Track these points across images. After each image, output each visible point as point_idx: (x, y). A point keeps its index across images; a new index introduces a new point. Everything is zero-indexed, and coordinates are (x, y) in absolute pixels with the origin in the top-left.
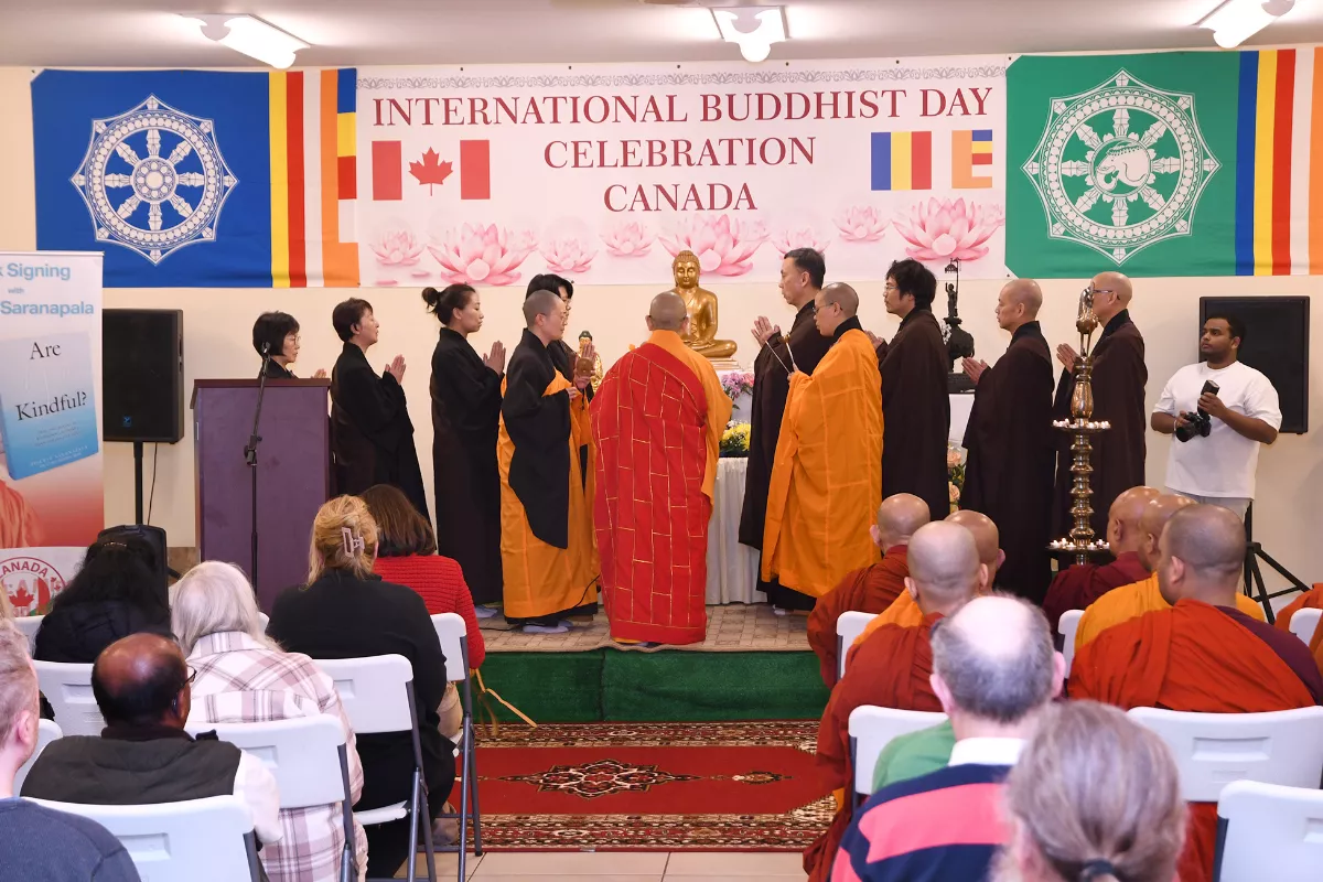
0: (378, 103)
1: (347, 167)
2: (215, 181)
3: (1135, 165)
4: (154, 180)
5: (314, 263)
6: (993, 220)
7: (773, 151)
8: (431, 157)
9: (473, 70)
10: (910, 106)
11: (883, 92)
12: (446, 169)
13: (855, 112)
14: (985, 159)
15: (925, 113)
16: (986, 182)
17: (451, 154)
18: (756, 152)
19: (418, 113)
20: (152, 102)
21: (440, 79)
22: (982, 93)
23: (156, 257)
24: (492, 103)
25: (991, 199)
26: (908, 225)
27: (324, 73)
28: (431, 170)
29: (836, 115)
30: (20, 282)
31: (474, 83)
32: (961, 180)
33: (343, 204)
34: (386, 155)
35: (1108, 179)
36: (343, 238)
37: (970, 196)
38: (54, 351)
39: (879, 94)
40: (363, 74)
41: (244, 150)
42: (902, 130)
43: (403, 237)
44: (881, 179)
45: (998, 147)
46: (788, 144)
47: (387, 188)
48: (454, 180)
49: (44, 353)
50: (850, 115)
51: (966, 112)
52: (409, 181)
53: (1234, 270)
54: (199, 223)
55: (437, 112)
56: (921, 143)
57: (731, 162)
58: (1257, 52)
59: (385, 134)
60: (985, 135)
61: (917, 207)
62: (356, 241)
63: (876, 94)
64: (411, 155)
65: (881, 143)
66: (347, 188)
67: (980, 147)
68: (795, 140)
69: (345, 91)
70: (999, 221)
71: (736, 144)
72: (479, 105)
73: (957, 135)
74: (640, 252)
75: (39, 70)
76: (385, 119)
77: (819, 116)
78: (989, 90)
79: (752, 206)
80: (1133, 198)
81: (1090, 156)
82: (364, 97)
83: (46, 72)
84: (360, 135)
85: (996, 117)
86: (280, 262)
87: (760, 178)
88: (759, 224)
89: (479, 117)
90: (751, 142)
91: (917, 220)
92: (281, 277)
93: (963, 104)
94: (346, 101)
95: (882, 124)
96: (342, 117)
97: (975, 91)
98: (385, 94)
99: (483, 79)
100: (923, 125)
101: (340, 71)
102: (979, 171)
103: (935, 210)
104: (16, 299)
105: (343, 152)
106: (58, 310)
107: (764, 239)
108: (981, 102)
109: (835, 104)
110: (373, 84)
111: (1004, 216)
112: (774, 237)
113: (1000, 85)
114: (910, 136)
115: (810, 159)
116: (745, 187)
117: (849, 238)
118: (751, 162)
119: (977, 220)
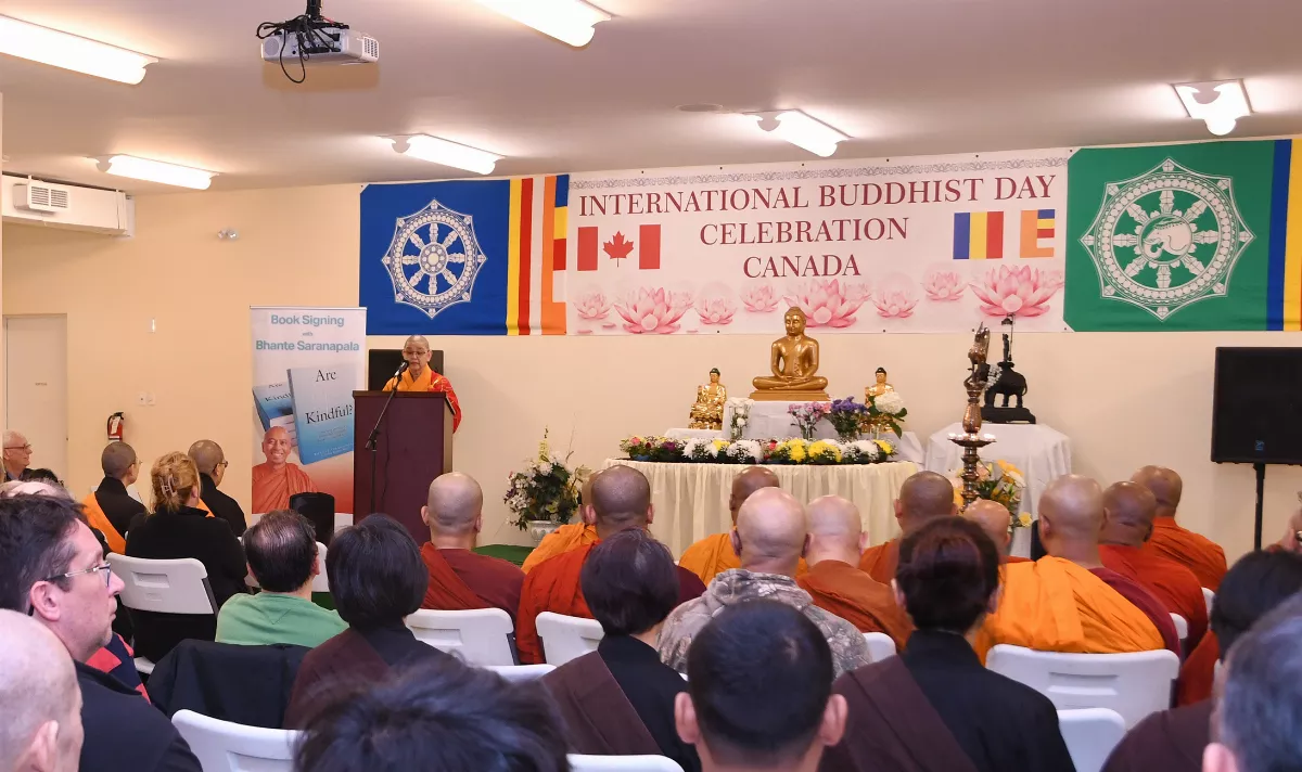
0: (583, 198)
1: (560, 246)
2: (473, 258)
3: (1176, 237)
4: (433, 259)
5: (535, 318)
6: (1053, 283)
7: (874, 229)
8: (619, 238)
9: (650, 173)
10: (987, 190)
11: (965, 181)
12: (629, 246)
13: (941, 197)
14: (1049, 233)
15: (999, 197)
16: (1049, 252)
17: (633, 236)
18: (862, 230)
19: (610, 206)
20: (434, 204)
21: (627, 180)
22: (1047, 180)
23: (432, 313)
24: (663, 197)
25: (1053, 265)
26: (981, 286)
27: (547, 180)
28: (619, 248)
29: (926, 200)
30: (310, 327)
31: (652, 182)
32: (1027, 250)
33: (557, 274)
34: (588, 236)
35: (1154, 249)
36: (556, 299)
37: (1035, 263)
38: (331, 376)
39: (962, 182)
40: (574, 178)
41: (492, 236)
42: (979, 211)
43: (597, 298)
44: (961, 251)
45: (1060, 224)
46: (887, 223)
47: (588, 262)
48: (634, 256)
49: (325, 377)
50: (937, 200)
51: (1033, 195)
52: (602, 255)
53: (1265, 326)
54: (460, 289)
55: (624, 204)
56: (995, 221)
57: (842, 238)
58: (1290, 141)
59: (587, 222)
60: (1048, 214)
61: (990, 272)
62: (564, 300)
63: (959, 182)
64: (605, 237)
65: (962, 222)
66: (560, 263)
67: (1044, 224)
68: (892, 220)
69: (561, 191)
70: (1060, 284)
71: (846, 224)
72: (654, 199)
73: (1024, 213)
74: (770, 309)
75: (366, 185)
76: (587, 211)
77: (912, 201)
78: (1053, 177)
79: (857, 273)
80: (1175, 264)
81: (1138, 230)
82: (574, 196)
83: (370, 186)
84: (569, 224)
85: (1059, 200)
86: (512, 318)
87: (865, 251)
88: (863, 287)
89: (654, 207)
90: (857, 222)
91: (990, 283)
92: (513, 328)
93: (1031, 189)
94: (561, 199)
95: (964, 206)
96: (557, 209)
97: (1041, 178)
98: (588, 192)
99: (658, 179)
100: (996, 207)
101: (558, 177)
102: (1043, 243)
103: (1005, 275)
104: (307, 340)
105: (557, 236)
106: (336, 347)
107: (865, 298)
108: (1046, 187)
109: (926, 191)
110: (580, 186)
111: (1063, 279)
112: (874, 297)
113: (1062, 173)
114: (986, 216)
115: (904, 234)
116: (852, 258)
117: (934, 297)
118: (857, 238)
119: (1040, 283)
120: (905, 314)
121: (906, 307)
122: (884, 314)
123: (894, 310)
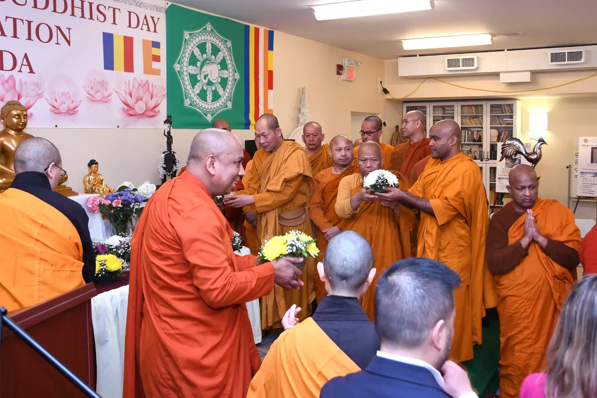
3: (213, 71)
6: (160, 94)
7: (44, 33)
10: (122, 18)
11: (109, 7)
13: (94, 17)
14: (157, 59)
15: (130, 26)
16: (157, 72)
18: (33, 32)
22: (156, 20)
25: (160, 82)
26: (123, 93)
29: (83, 16)
32: (148, 70)
35: (205, 77)
37: (152, 79)
39: (107, 8)
42: (120, 32)
44: (109, 64)
45: (162, 52)
46: (54, 30)
50: (91, 18)
51: (149, 30)
53: (244, 127)
56: (128, 42)
57: (15, 36)
58: (249, 26)
60: (156, 45)
61: (127, 82)
63: (105, 7)
65: (108, 39)
67: (155, 51)
68: (58, 28)
70: (164, 95)
71: (19, 22)
73: (145, 42)
77: (73, 14)
78: (159, 19)
79: (31, 71)
81: (199, 64)
85: (161, 36)
87: (38, 52)
88: (36, 85)
90: (29, 23)
91: (128, 91)
93: (147, 24)
95: (108, 28)
97: (152, 18)
100: (130, 33)
102: (155, 65)
103: (136, 86)
107: (40, 96)
108: (155, 25)
109: (82, 8)
111: (165, 92)
112: (46, 95)
113: (162, 16)
114: (123, 38)
115: (69, 43)
116: (26, 56)
117: (92, 99)
118: (29, 38)
119: (154, 93)
120: (72, 112)
121: (73, 106)
122: (56, 111)
123: (64, 108)
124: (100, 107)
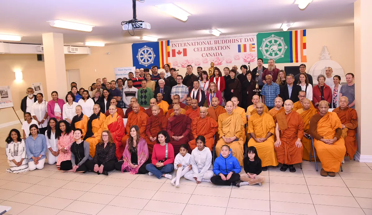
1: (169, 53)
2: (153, 56)
3: (275, 48)
4: (146, 56)
7: (224, 48)
8: (179, 51)
9: (184, 39)
10: (243, 41)
12: (181, 52)
13: (236, 42)
14: (254, 48)
15: (245, 41)
16: (254, 51)
17: (182, 51)
18: (222, 48)
19: (177, 45)
20: (145, 46)
21: (180, 41)
22: (253, 38)
23: (146, 66)
24: (187, 43)
25: (255, 53)
26: (243, 57)
27: (166, 41)
28: (179, 53)
29: (233, 42)
30: (125, 71)
31: (185, 41)
32: (251, 51)
33: (168, 58)
34: (174, 51)
35: (272, 50)
36: (169, 62)
37: (252, 53)
39: (239, 39)
40: (170, 41)
41: (156, 51)
42: (242, 44)
43: (176, 62)
44: (239, 51)
45: (256, 46)
47: (174, 55)
48: (182, 54)
51: (251, 41)
52: (177, 54)
53: (290, 62)
54: (151, 61)
55: (180, 45)
56: (245, 46)
57: (219, 50)
58: (292, 31)
59: (173, 48)
60: (254, 44)
61: (245, 54)
64: (177, 51)
65: (239, 46)
66: (169, 56)
67: (253, 46)
68: (227, 46)
69: (168, 43)
71: (219, 47)
72: (185, 44)
73: (250, 44)
74: (207, 62)
75: (133, 43)
76: (173, 46)
77: (231, 43)
79: (222, 55)
80: (275, 52)
81: (269, 46)
82: (170, 44)
83: (133, 44)
84: (170, 49)
85: (255, 42)
87: (223, 51)
89: (185, 45)
90: (221, 46)
91: (245, 56)
94: (168, 45)
95: (239, 43)
98: (173, 43)
99: (185, 40)
100: (245, 43)
102: (253, 49)
103: (247, 55)
104: (125, 73)
105: (168, 51)
108: (253, 40)
110: (172, 42)
111: (257, 55)
112: (225, 60)
113: (256, 37)
115: (229, 48)
116: (221, 53)
117: (235, 59)
119: (253, 56)
120: (231, 62)
122: (227, 62)
123: (229, 62)
124: (238, 61)
